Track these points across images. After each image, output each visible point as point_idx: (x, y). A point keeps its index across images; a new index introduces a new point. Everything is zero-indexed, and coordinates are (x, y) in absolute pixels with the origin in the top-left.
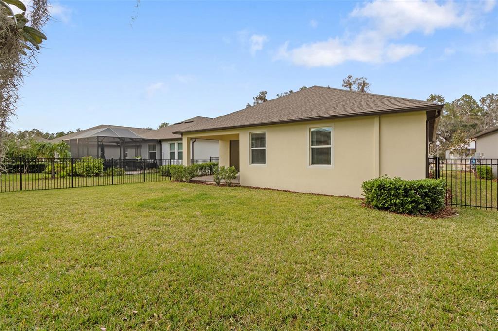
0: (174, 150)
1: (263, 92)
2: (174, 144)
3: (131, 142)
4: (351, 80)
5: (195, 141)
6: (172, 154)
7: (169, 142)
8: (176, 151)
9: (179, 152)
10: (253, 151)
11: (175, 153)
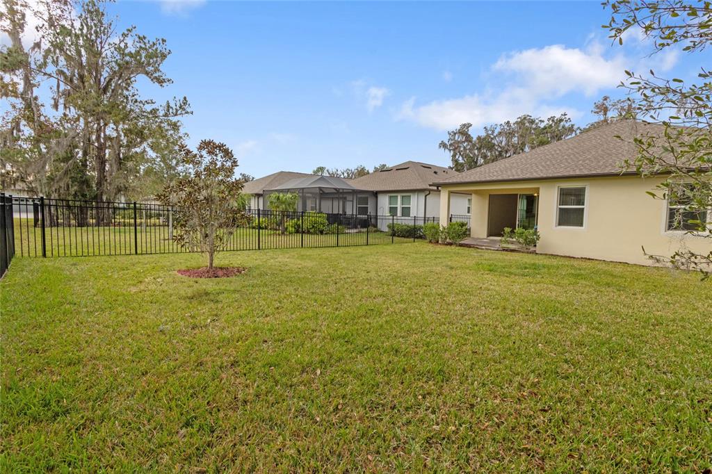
0: (397, 204)
1: (464, 125)
2: (397, 196)
3: (335, 193)
4: (607, 104)
5: (427, 194)
6: (393, 211)
7: (388, 194)
8: (399, 206)
9: (403, 208)
10: (561, 210)
11: (397, 207)
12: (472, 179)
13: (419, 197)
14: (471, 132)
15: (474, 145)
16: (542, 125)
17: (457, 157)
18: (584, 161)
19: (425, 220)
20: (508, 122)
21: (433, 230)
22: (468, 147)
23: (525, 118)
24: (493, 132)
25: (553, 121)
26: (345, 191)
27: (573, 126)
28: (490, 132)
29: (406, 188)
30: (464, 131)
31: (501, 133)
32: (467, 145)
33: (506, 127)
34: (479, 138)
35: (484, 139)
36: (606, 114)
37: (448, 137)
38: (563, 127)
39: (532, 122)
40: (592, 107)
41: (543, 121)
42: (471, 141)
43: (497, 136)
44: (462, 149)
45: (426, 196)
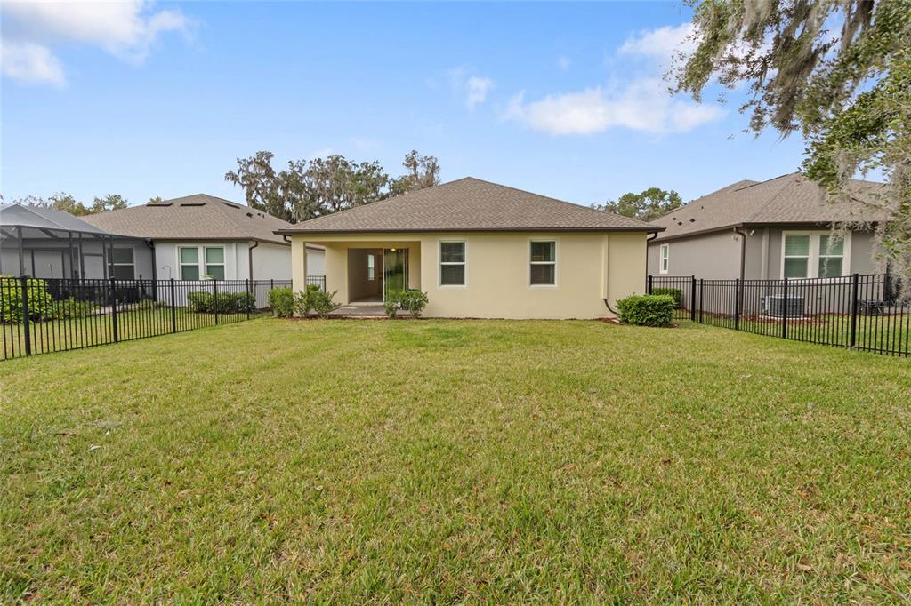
0: (196, 261)
1: (263, 153)
2: (195, 249)
4: (416, 159)
5: (256, 246)
6: (190, 271)
7: (177, 245)
8: (201, 263)
10: (443, 266)
11: (197, 267)
12: (338, 227)
13: (239, 251)
14: (273, 164)
15: (277, 183)
16: (355, 170)
17: (254, 196)
18: (457, 215)
19: (272, 284)
20: (319, 160)
21: (287, 298)
22: (269, 184)
23: (337, 159)
24: (301, 169)
25: (366, 167)
26: (83, 236)
27: (387, 176)
28: (297, 169)
29: (215, 236)
30: (263, 161)
31: (311, 172)
32: (268, 182)
33: (317, 166)
34: (284, 174)
35: (290, 176)
36: (415, 169)
37: (238, 166)
38: (378, 176)
39: (346, 165)
40: (403, 160)
41: (357, 166)
42: (273, 177)
43: (306, 175)
44: (260, 186)
45: (251, 249)
